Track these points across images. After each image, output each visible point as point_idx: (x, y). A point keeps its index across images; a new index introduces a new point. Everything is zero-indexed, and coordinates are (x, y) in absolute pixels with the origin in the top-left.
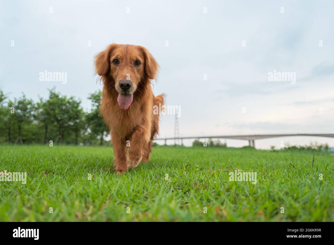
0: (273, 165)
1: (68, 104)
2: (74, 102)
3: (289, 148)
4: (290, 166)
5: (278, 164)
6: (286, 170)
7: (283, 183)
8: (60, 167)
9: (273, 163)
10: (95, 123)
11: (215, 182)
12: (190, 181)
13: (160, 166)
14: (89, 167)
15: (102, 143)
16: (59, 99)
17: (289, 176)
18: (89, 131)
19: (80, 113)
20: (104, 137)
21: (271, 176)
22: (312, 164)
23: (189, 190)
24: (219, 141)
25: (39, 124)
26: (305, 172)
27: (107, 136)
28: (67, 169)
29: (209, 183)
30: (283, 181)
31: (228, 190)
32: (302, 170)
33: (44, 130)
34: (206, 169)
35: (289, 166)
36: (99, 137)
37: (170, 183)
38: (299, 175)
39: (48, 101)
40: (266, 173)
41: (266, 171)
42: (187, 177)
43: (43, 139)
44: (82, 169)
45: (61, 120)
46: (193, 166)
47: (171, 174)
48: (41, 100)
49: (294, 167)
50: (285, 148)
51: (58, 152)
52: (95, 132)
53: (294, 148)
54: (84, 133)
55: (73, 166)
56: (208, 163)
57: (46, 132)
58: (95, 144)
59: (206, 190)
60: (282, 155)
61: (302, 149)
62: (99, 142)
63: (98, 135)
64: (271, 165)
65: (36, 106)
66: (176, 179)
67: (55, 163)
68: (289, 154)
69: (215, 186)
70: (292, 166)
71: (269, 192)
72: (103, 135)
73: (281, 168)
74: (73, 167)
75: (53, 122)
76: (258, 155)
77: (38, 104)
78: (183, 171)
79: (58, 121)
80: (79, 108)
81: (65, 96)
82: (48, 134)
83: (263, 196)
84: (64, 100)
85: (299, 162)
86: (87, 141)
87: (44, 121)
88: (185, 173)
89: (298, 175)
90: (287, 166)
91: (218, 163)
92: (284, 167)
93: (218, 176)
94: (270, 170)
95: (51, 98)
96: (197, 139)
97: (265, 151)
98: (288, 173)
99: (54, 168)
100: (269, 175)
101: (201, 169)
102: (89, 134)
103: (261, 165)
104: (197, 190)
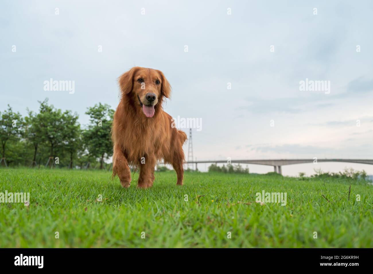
0: (302, 196)
1: (62, 120)
2: (70, 117)
3: (321, 176)
4: (323, 198)
5: (309, 195)
6: (318, 203)
7: (314, 221)
8: (46, 197)
9: (303, 195)
10: (94, 142)
11: (233, 218)
12: (202, 216)
13: (168, 196)
14: (82, 195)
15: (102, 166)
16: (52, 113)
17: (321, 211)
18: (87, 151)
19: (76, 131)
20: (105, 159)
21: (300, 210)
22: (348, 196)
23: (200, 228)
24: (240, 166)
25: (27, 143)
26: (341, 206)
27: (107, 158)
28: (56, 198)
29: (225, 219)
30: (314, 217)
31: (248, 228)
32: (336, 203)
33: (34, 150)
34: (223, 200)
35: (321, 199)
36: (98, 160)
37: (178, 218)
38: (333, 209)
39: (39, 116)
40: (294, 206)
41: (294, 204)
42: (199, 210)
43: (32, 161)
44: (74, 199)
45: (54, 138)
46: (207, 196)
47: (180, 207)
48: (30, 114)
49: (327, 199)
50: (316, 175)
51: (48, 177)
52: (94, 153)
53: (327, 175)
54: (81, 154)
55: (62, 194)
56: (226, 193)
57: (36, 152)
58: (93, 167)
59: (221, 228)
60: (313, 183)
61: (336, 176)
62: (99, 165)
63: (97, 157)
64: (299, 197)
65: (24, 121)
66: (185, 213)
67: (41, 191)
68: (320, 182)
69: (233, 222)
70: (325, 198)
71: (298, 232)
72: (103, 157)
73: (312, 200)
74: (63, 196)
75: (43, 141)
76: (285, 184)
77: (27, 119)
78: (194, 203)
79: (50, 139)
80: (76, 125)
81: (60, 110)
82: (37, 155)
83: (290, 236)
84: (58, 114)
85: (332, 193)
86: (83, 164)
87: (33, 139)
88: (197, 205)
89: (331, 210)
90: (319, 198)
91: (237, 193)
92: (315, 199)
93: (237, 210)
94: (299, 202)
95: (41, 112)
96: (214, 164)
97: (293, 179)
98: (320, 207)
99: (38, 197)
100: (298, 209)
101: (217, 201)
102: (87, 155)
103: (289, 196)
104: (211, 228)
